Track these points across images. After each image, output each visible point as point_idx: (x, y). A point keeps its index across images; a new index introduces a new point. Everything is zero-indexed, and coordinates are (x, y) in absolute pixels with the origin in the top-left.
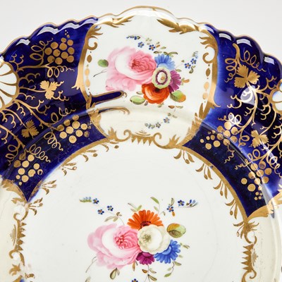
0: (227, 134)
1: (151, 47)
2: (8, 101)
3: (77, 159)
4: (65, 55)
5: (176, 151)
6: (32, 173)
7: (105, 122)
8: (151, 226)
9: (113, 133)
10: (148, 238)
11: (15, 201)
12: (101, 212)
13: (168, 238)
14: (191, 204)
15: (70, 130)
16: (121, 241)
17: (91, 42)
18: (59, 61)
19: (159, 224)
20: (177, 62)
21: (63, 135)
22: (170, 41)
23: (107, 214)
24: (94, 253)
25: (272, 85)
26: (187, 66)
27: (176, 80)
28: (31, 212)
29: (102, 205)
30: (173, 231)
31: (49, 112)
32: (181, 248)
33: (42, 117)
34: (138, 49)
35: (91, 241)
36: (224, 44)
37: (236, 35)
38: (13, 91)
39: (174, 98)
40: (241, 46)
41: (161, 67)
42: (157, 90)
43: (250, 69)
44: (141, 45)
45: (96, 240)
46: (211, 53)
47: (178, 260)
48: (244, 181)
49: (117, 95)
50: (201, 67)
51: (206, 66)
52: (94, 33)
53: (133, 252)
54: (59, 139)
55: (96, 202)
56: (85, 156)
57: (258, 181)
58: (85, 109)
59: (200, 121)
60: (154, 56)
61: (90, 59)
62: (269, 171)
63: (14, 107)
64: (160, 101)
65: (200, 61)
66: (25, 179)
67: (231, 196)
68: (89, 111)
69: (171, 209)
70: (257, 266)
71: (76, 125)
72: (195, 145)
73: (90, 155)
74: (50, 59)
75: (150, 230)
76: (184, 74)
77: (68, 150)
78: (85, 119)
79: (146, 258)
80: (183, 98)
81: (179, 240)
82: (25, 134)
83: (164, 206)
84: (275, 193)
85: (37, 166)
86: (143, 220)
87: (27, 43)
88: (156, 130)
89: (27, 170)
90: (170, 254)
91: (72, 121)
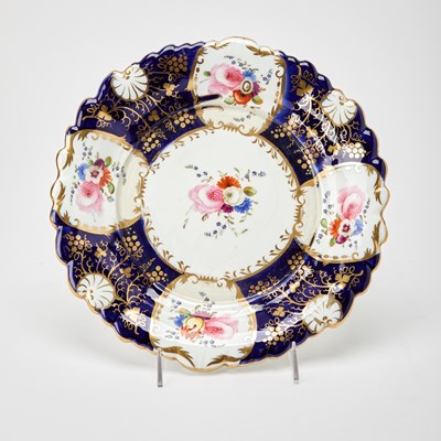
0: (290, 128)
1: (241, 65)
2: (140, 94)
3: (185, 139)
4: (181, 66)
5: (254, 138)
6: (153, 146)
7: (206, 116)
8: (233, 187)
9: (211, 123)
10: (230, 195)
11: (140, 164)
12: (199, 176)
13: (244, 196)
14: (261, 174)
15: (182, 119)
16: (211, 196)
17: (200, 59)
18: (177, 70)
19: (238, 186)
20: (258, 76)
21: (177, 122)
22: (253, 62)
23: (203, 177)
24: (192, 203)
25: (321, 95)
26: (265, 79)
27: (256, 90)
28: (151, 172)
29: (200, 171)
30: (247, 192)
31: (168, 105)
32: (252, 204)
33: (163, 108)
34: (232, 65)
35: (190, 194)
36: (290, 65)
37: (299, 59)
38: (144, 88)
39: (254, 101)
40: (303, 67)
41: (246, 79)
42: (243, 95)
43: (308, 83)
44: (233, 63)
45: (194, 194)
46: (282, 71)
47: (250, 211)
48: (299, 161)
49: (215, 97)
50: (274, 80)
51: (278, 80)
52: (202, 53)
53: (219, 204)
54: (174, 124)
55: (196, 168)
56: (191, 137)
57: (309, 162)
58: (192, 105)
59: (272, 118)
60: (242, 71)
61: (198, 70)
62: (317, 155)
63: (144, 99)
64: (245, 103)
65: (273, 75)
66: (149, 150)
67: (290, 171)
68: (196, 106)
69: (247, 177)
70: (304, 219)
71: (186, 116)
72: (267, 134)
73: (194, 136)
74: (171, 69)
75: (232, 189)
76: (262, 84)
77: (180, 132)
78: (192, 112)
79: (227, 209)
80: (260, 102)
81: (251, 198)
82: (151, 119)
83: (242, 175)
84: (321, 170)
85: (157, 141)
86: (228, 182)
87: (156, 56)
88: (241, 123)
89: (150, 143)
90: (245, 207)
91: (183, 113)
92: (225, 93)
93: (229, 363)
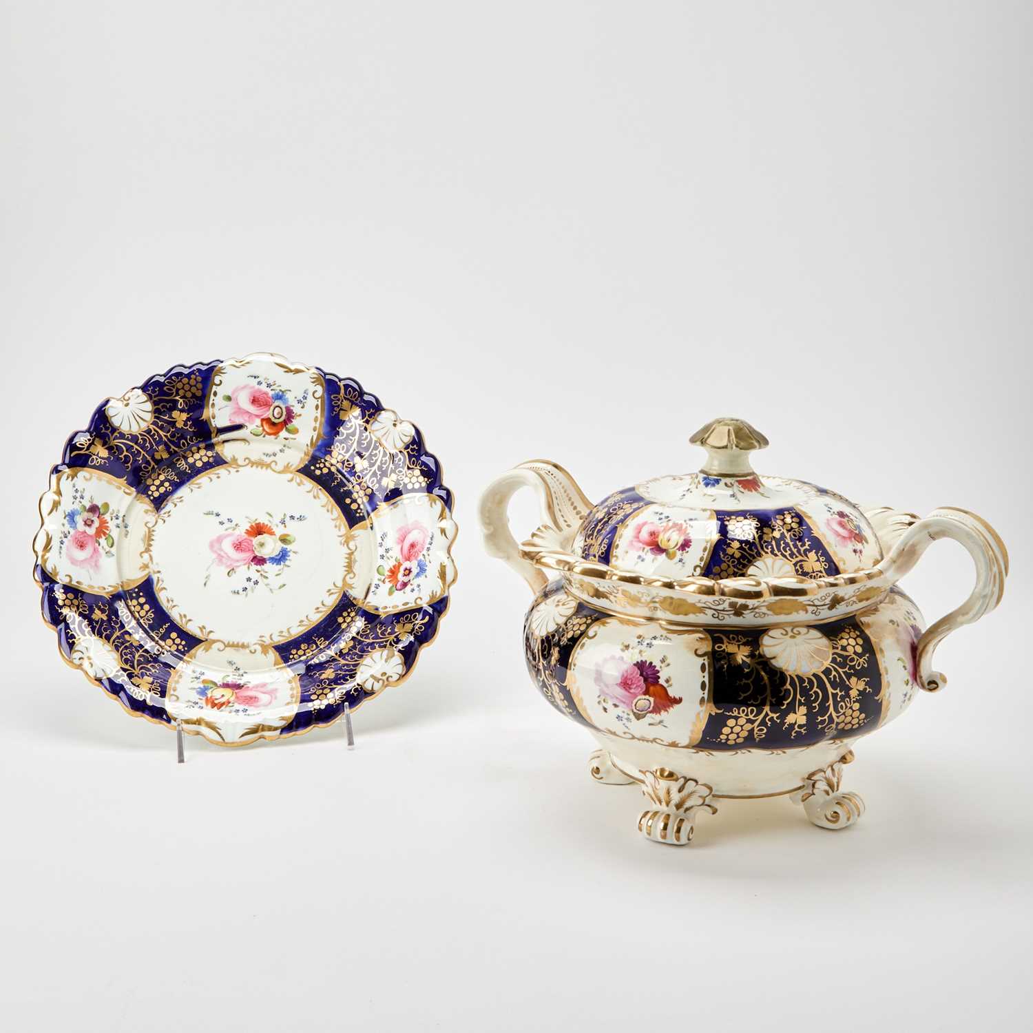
0: (334, 461)
1: (269, 386)
2: (144, 426)
3: (203, 479)
4: (194, 390)
5: (289, 476)
6: (162, 490)
7: (227, 451)
8: (265, 535)
9: (235, 460)
10: (262, 545)
11: (146, 512)
12: (222, 523)
13: (280, 545)
14: (301, 518)
15: (197, 456)
16: (238, 546)
17: (217, 380)
18: (189, 395)
19: (272, 533)
20: (291, 399)
21: (191, 460)
22: (284, 381)
23: (227, 525)
24: (214, 556)
25: (370, 416)
26: (299, 402)
27: (290, 416)
28: (160, 521)
29: (223, 518)
30: (284, 540)
31: (179, 439)
32: (290, 554)
33: (172, 442)
34: (257, 387)
35: (211, 546)
36: (331, 385)
37: (342, 377)
38: (149, 417)
39: (288, 430)
40: (346, 386)
41: (277, 403)
42: (274, 424)
43: (353, 403)
44: (260, 383)
45: (216, 546)
46: (320, 391)
47: (287, 563)
48: (348, 501)
49: (238, 427)
50: (312, 403)
51: (315, 402)
52: (220, 371)
53: (250, 555)
54: (187, 463)
55: (218, 515)
56: (210, 478)
57: (359, 501)
58: (211, 439)
59: (311, 451)
60: (271, 393)
61: (215, 394)
62: (369, 491)
63: (149, 431)
64: (276, 434)
65: (310, 396)
66: (156, 494)
67: (337, 511)
68: (214, 440)
69: (283, 522)
70: (356, 568)
71: (203, 452)
72: (306, 471)
73: (213, 477)
74: (181, 392)
75: (264, 538)
76: (297, 409)
77: (196, 472)
78: (210, 447)
79: (259, 561)
80: (296, 431)
81: (289, 547)
82: (157, 456)
83: (277, 520)
84: (374, 509)
85: (167, 484)
86: (258, 530)
87: (162, 379)
88: (272, 458)
89: (158, 487)
90: (281, 558)
91: (199, 449)
92: (252, 422)
93: (267, 734)
